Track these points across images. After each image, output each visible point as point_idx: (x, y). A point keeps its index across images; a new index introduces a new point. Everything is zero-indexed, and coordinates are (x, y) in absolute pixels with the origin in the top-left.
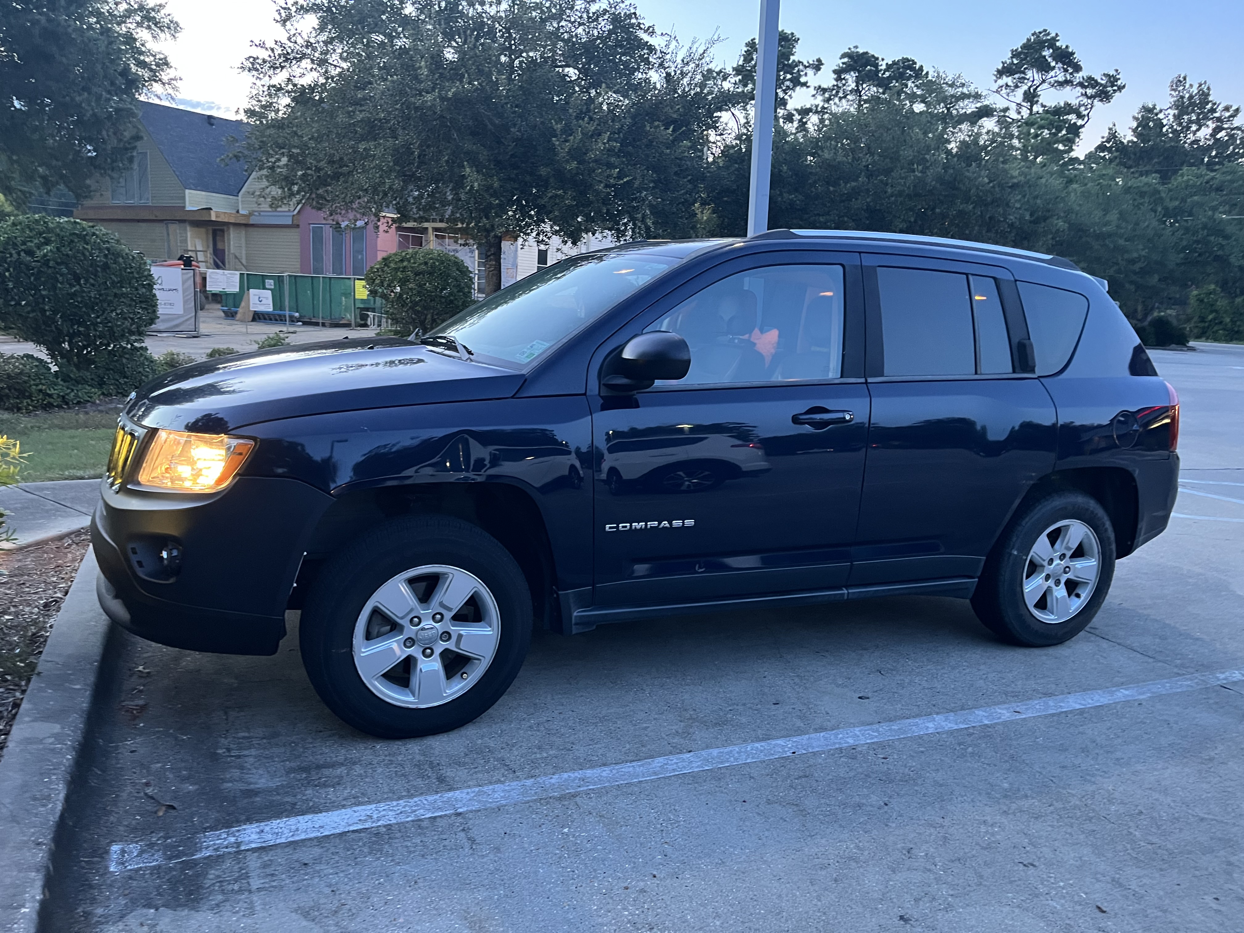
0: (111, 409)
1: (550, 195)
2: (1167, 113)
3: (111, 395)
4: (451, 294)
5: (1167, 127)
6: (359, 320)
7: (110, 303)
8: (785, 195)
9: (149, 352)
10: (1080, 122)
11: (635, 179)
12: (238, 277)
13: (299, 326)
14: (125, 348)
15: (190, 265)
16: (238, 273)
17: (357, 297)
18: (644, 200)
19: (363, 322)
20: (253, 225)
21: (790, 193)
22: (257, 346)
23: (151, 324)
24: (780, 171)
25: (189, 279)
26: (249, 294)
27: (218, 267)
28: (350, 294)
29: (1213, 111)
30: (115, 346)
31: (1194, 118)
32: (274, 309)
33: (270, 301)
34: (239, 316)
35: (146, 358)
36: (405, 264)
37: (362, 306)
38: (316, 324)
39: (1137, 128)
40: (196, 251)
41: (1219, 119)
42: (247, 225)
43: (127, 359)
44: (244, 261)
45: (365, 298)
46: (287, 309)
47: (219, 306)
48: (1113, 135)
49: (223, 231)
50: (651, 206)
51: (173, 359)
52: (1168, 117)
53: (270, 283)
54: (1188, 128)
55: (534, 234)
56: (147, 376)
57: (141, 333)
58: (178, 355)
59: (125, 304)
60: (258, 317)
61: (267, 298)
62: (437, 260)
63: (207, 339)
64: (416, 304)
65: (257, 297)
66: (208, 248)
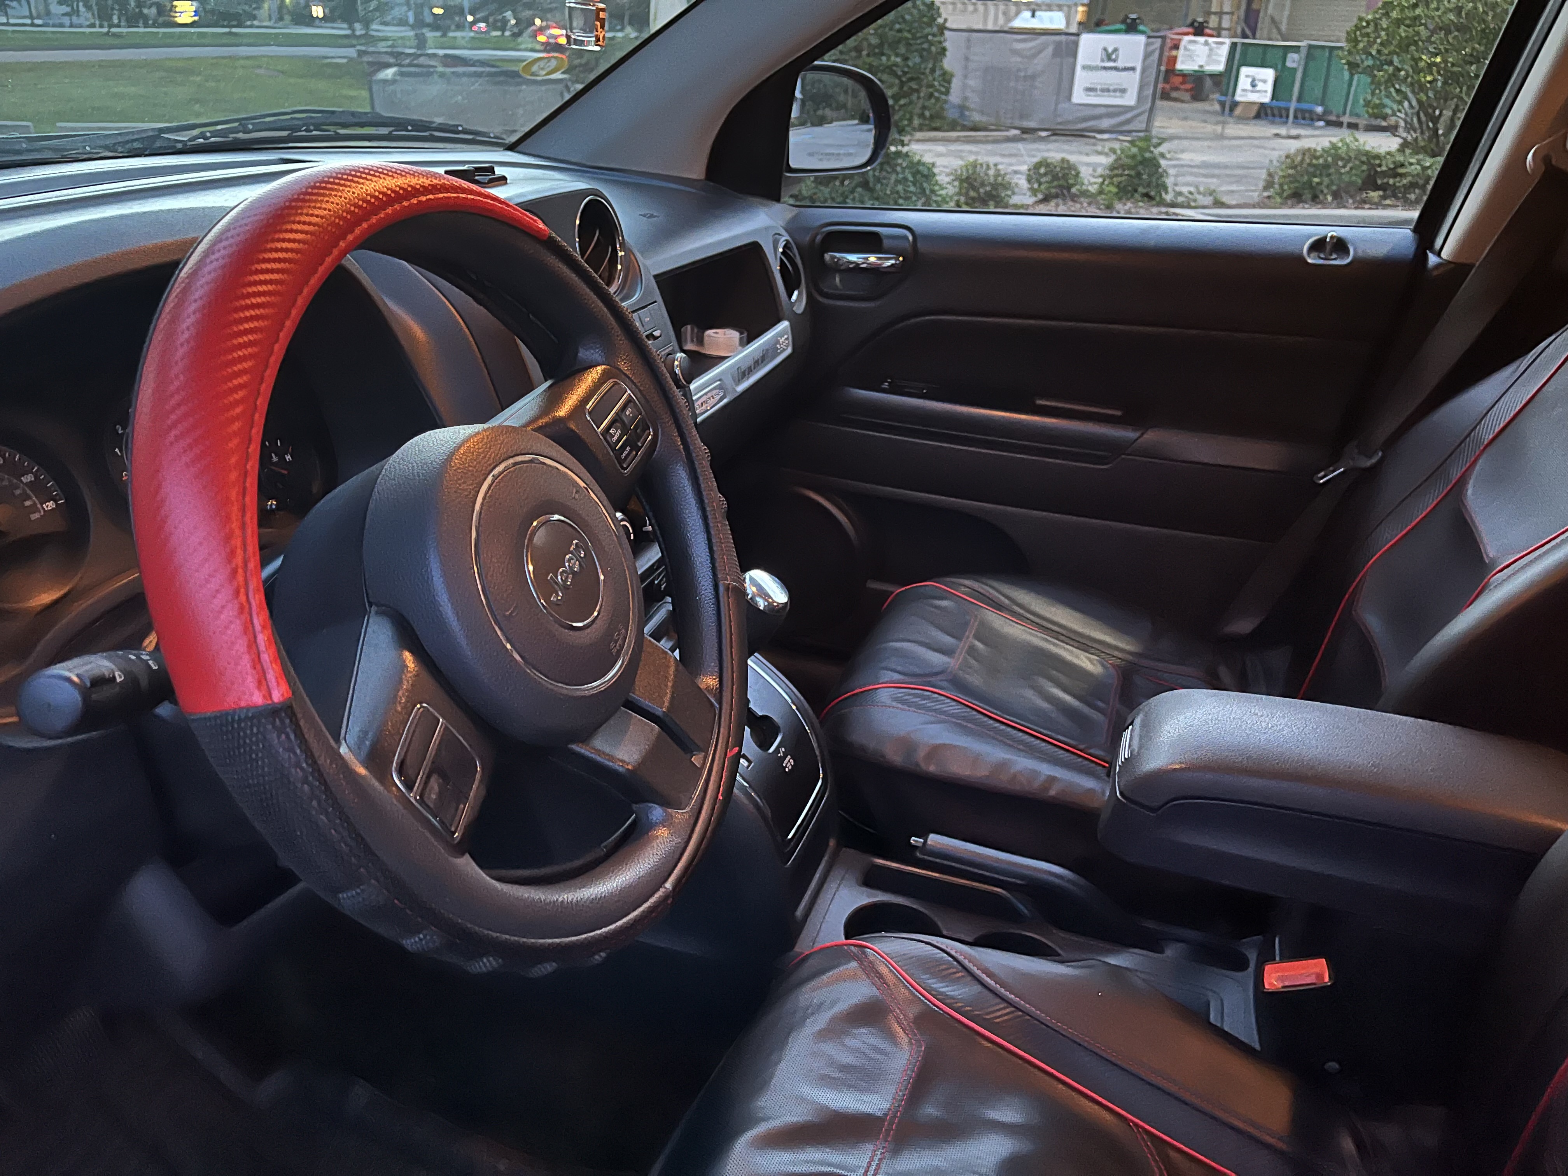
12: (1227, 47)
13: (1321, 128)
16: (1228, 41)
25: (1155, 50)
26: (1238, 74)
32: (1273, 100)
33: (1269, 86)
34: (1239, 111)
38: (1341, 125)
40: (1221, 14)
53: (1293, 58)
61: (1265, 81)
65: (1250, 80)
66: (1238, 8)
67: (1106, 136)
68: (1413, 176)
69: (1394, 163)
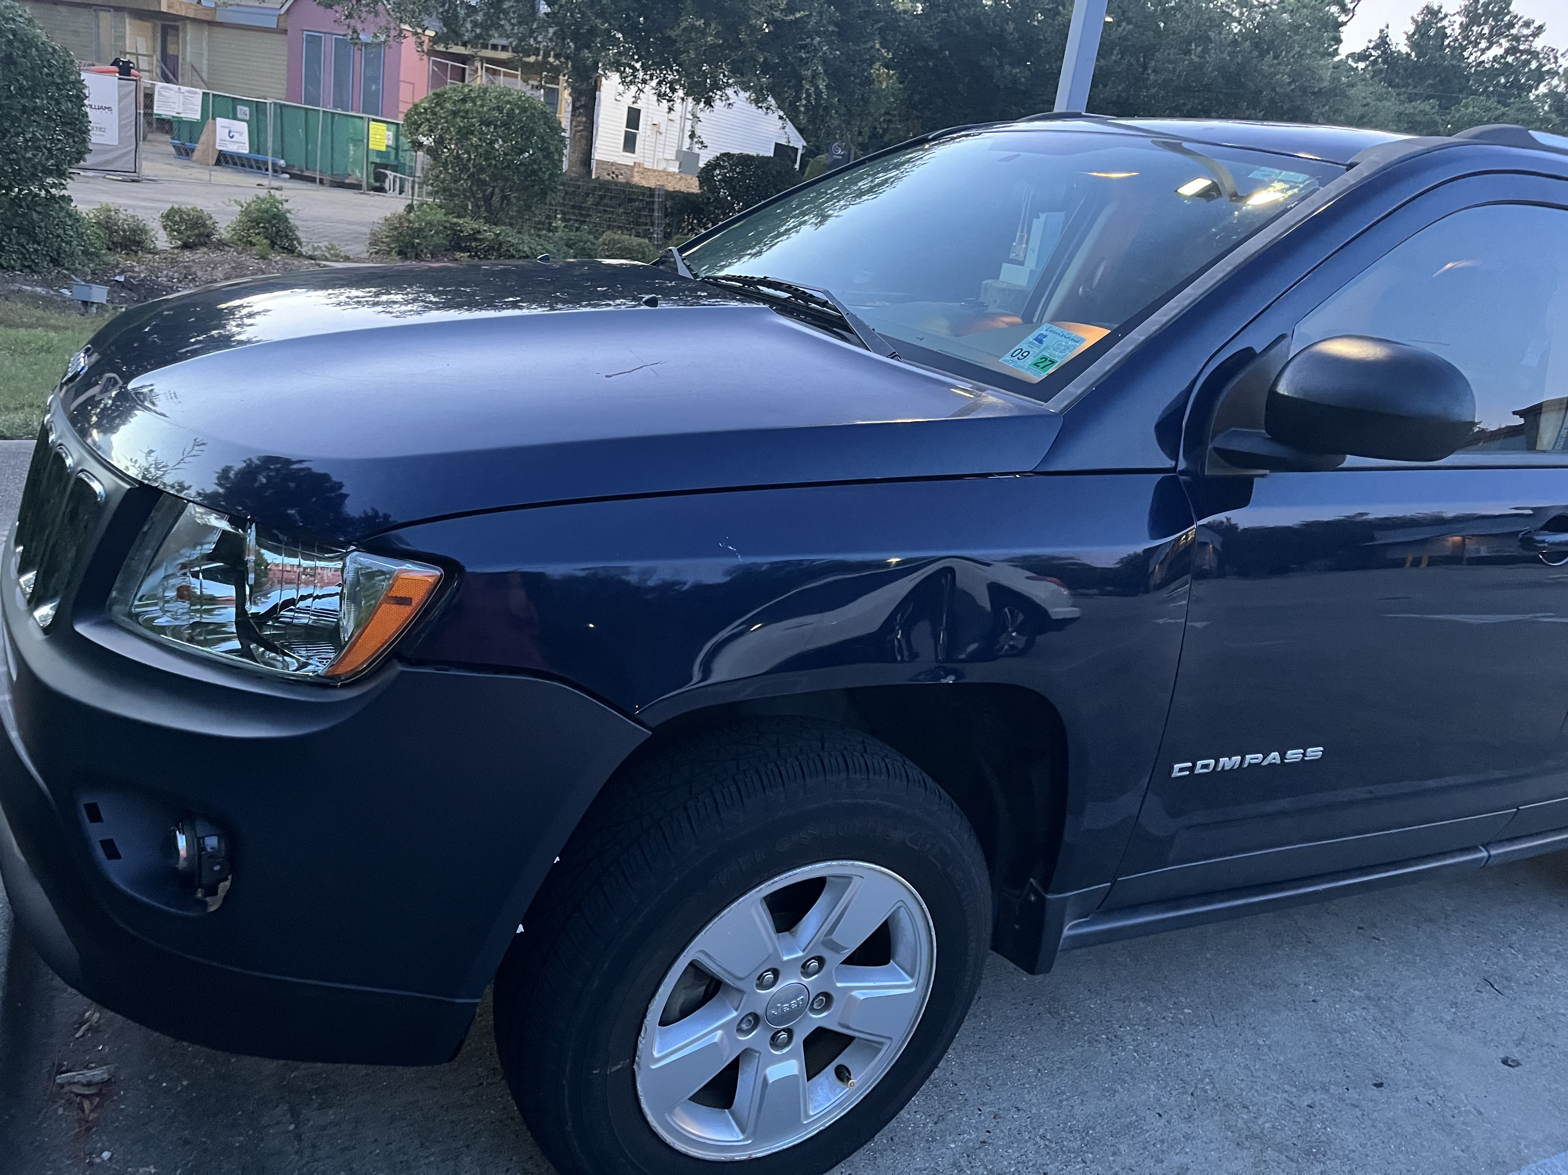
0: (13, 292)
1: (684, 24)
2: (1452, 19)
3: (13, 268)
4: (533, 160)
5: (1450, 39)
6: (372, 181)
7: (15, 119)
8: (1007, 68)
9: (73, 204)
10: (1343, 18)
11: (811, 15)
12: (200, 97)
13: (285, 180)
14: (37, 195)
15: (129, 74)
16: (200, 91)
17: (371, 147)
18: (815, 50)
19: (378, 184)
20: (220, 24)
21: (1013, 66)
22: (239, 208)
23: (78, 161)
24: (1003, 30)
25: (129, 93)
26: (215, 124)
27: (167, 80)
28: (362, 141)
29: (1511, 25)
30: (20, 190)
31: (1486, 30)
32: (250, 152)
33: (245, 138)
34: (196, 155)
35: (70, 215)
36: (469, 105)
37: (378, 161)
38: (312, 180)
39: (1414, 34)
40: (137, 55)
41: (1516, 38)
42: (211, 23)
43: (39, 213)
44: (205, 76)
45: (384, 149)
46: (270, 152)
47: (168, 138)
48: (1383, 42)
49: (176, 29)
50: (824, 61)
51: (109, 217)
52: (1453, 27)
53: (243, 111)
54: (1476, 44)
55: (654, 83)
56: (69, 243)
57: (62, 174)
58: (117, 211)
59: (38, 123)
60: (224, 160)
61: (241, 134)
62: (519, 107)
63: (152, 186)
64: (482, 170)
65: (227, 131)
66: (154, 51)
67: (90, 174)
68: (490, 241)
69: (472, 229)
